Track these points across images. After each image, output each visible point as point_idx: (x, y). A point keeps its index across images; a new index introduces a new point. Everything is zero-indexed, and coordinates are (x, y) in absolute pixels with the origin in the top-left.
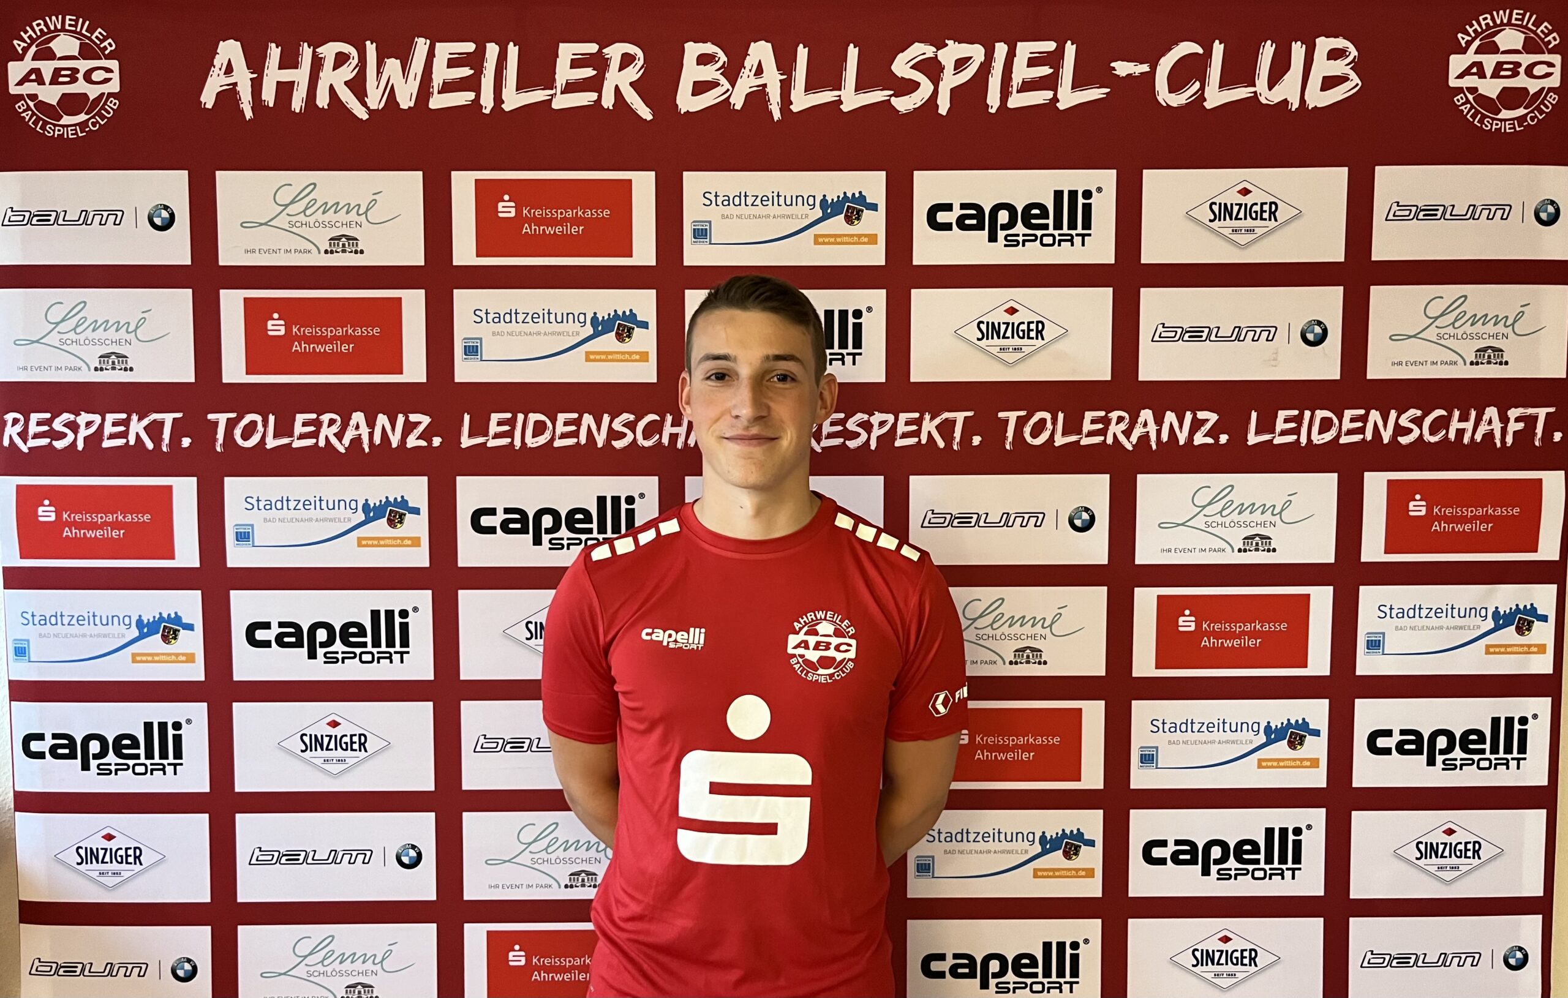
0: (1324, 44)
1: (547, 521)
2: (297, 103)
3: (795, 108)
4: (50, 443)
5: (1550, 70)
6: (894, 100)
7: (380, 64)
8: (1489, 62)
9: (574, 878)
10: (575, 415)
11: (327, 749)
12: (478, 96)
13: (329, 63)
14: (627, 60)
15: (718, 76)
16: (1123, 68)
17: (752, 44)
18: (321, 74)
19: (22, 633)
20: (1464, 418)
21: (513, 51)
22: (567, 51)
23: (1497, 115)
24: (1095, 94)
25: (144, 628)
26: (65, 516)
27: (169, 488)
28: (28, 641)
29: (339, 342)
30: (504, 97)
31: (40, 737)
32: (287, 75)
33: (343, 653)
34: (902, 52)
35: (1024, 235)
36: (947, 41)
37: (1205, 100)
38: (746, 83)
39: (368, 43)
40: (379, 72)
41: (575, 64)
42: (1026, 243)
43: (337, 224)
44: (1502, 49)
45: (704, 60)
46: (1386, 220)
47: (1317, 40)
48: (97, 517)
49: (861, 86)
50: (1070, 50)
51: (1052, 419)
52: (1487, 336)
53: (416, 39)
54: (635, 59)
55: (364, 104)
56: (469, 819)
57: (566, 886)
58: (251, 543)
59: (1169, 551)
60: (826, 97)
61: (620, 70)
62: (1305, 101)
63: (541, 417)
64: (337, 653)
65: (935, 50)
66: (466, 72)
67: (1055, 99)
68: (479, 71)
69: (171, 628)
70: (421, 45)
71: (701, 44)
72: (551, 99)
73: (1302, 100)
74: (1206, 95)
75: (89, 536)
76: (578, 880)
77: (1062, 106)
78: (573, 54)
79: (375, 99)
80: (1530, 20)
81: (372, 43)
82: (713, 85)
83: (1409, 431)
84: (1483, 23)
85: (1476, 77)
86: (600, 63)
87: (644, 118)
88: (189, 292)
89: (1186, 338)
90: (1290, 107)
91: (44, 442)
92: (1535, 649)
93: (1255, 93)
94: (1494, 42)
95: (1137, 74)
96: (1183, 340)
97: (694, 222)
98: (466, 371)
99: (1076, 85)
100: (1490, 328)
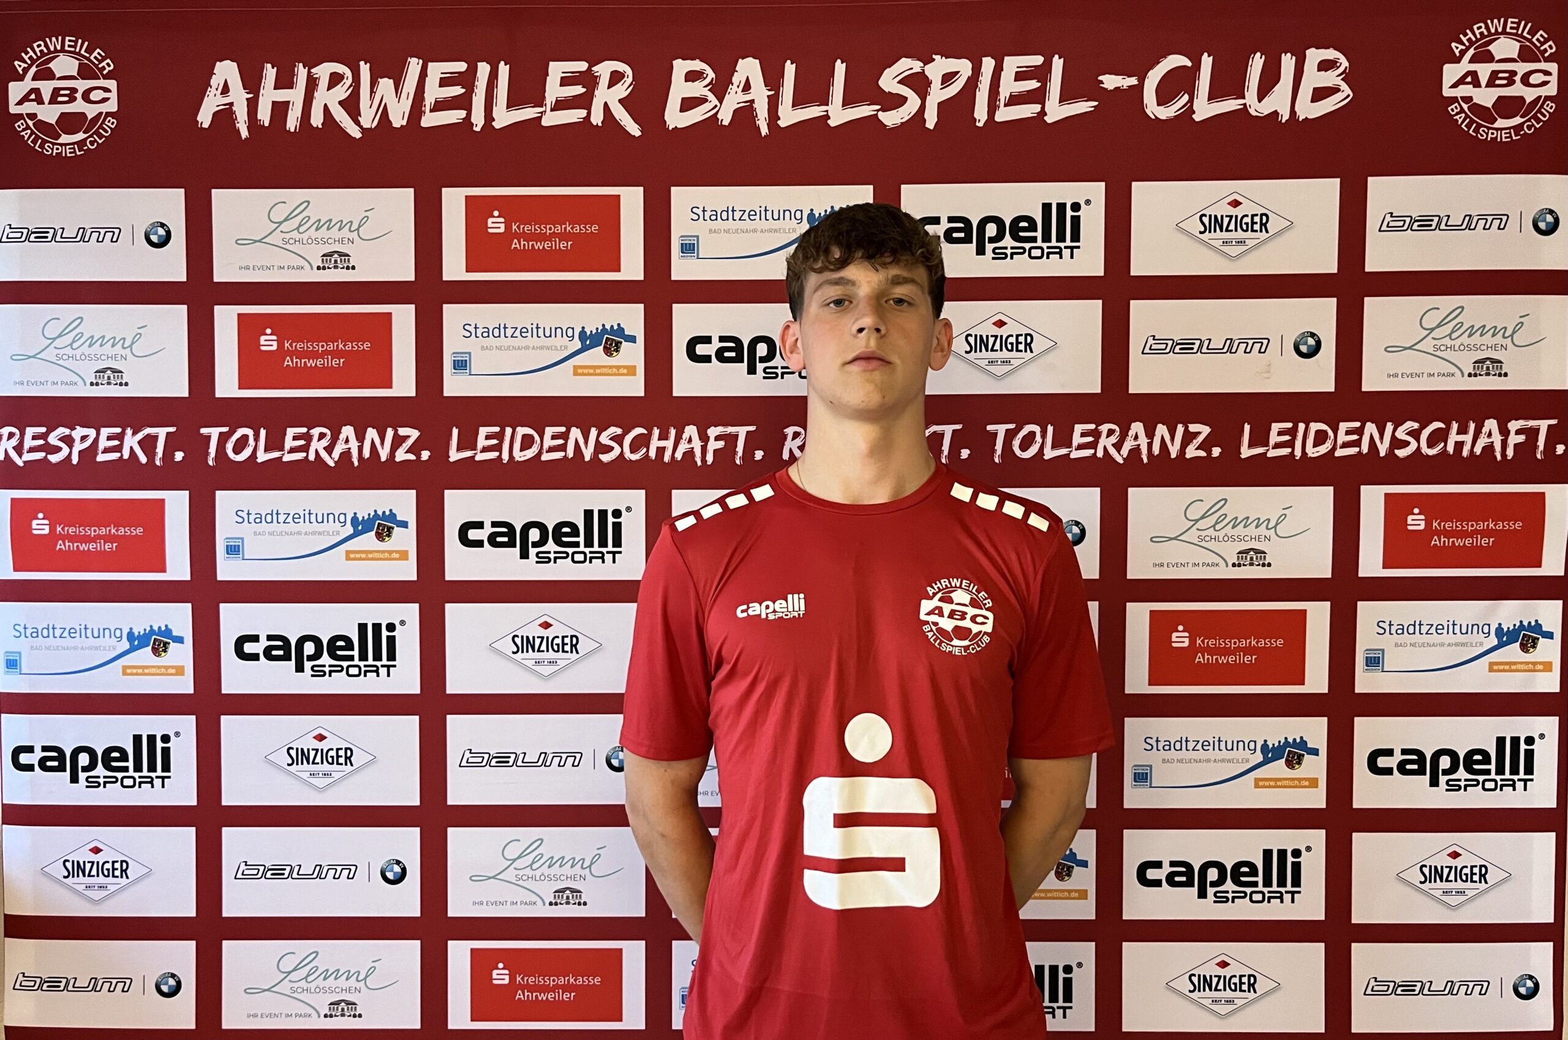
0: (1314, 56)
1: (534, 535)
2: (292, 122)
3: (783, 123)
4: (46, 457)
5: (1547, 78)
6: (880, 113)
7: (374, 83)
8: (1484, 71)
9: (559, 896)
10: (563, 429)
11: (313, 763)
12: (469, 115)
13: (324, 83)
14: (616, 78)
15: (706, 92)
16: (1110, 82)
17: (740, 60)
18: (316, 94)
19: (15, 645)
20: (1462, 431)
21: (504, 70)
22: (557, 69)
23: (1493, 124)
24: (1084, 107)
25: (135, 641)
26: (59, 529)
27: (162, 502)
28: (20, 653)
29: (330, 357)
30: (494, 115)
31: (30, 749)
32: (282, 95)
33: (330, 666)
34: (890, 67)
35: (1012, 248)
36: (934, 56)
37: (1194, 112)
38: (734, 99)
39: (362, 63)
40: (372, 92)
41: (565, 82)
42: (1014, 256)
43: (330, 241)
44: (1497, 58)
45: (693, 76)
46: (1380, 231)
47: (1308, 52)
48: (90, 530)
49: (848, 101)
50: (1058, 63)
51: (1041, 432)
52: (1485, 347)
53: (409, 59)
54: (624, 77)
55: (358, 123)
56: (454, 834)
57: (551, 904)
58: (241, 556)
59: (1162, 565)
60: (814, 112)
61: (609, 88)
62: (1295, 113)
63: (528, 431)
64: (324, 666)
65: (922, 65)
66: (458, 90)
67: (1043, 113)
68: (470, 89)
69: (161, 641)
70: (414, 66)
71: (689, 61)
72: (541, 117)
73: (1293, 112)
74: (1195, 108)
75: (82, 549)
76: (562, 897)
77: (1049, 119)
78: (563, 73)
79: (369, 119)
80: (1525, 29)
81: (366, 64)
82: (701, 101)
83: (1406, 444)
84: (1477, 32)
85: (1471, 86)
86: (589, 80)
87: (633, 134)
88: (184, 308)
89: (1177, 350)
90: (1280, 119)
91: (40, 455)
92: (1540, 667)
93: (1245, 105)
94: (1489, 51)
95: (1125, 87)
96: (1174, 353)
97: (682, 236)
98: (454, 385)
99: (1064, 98)
100: (1488, 339)
